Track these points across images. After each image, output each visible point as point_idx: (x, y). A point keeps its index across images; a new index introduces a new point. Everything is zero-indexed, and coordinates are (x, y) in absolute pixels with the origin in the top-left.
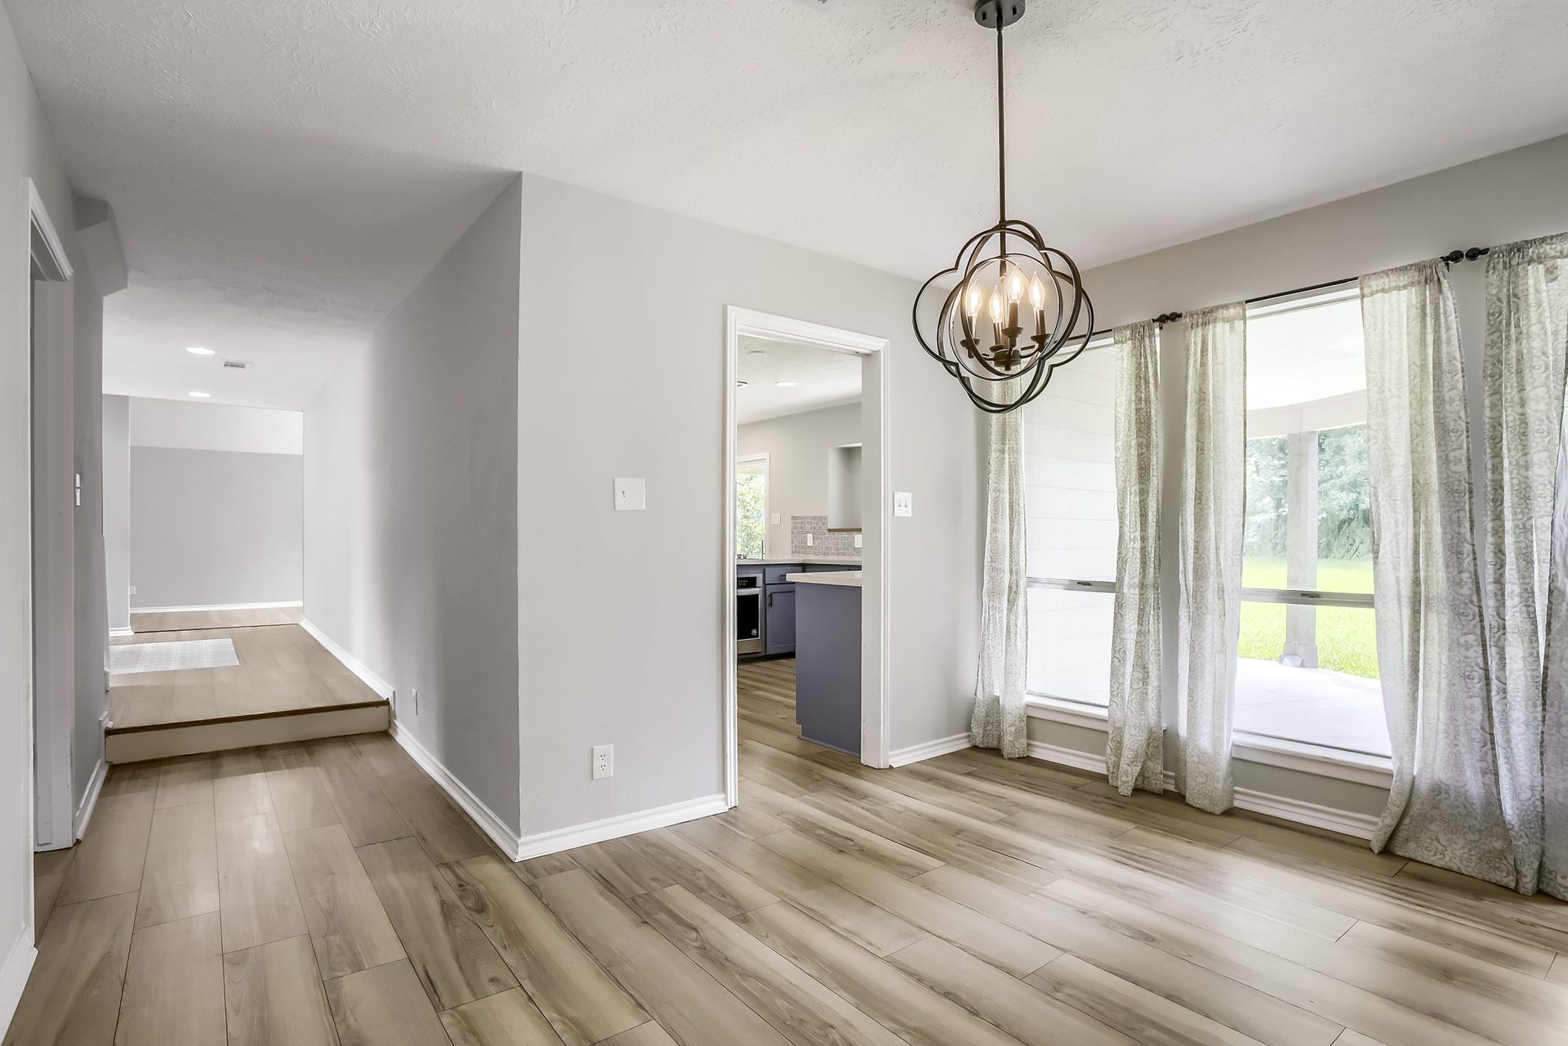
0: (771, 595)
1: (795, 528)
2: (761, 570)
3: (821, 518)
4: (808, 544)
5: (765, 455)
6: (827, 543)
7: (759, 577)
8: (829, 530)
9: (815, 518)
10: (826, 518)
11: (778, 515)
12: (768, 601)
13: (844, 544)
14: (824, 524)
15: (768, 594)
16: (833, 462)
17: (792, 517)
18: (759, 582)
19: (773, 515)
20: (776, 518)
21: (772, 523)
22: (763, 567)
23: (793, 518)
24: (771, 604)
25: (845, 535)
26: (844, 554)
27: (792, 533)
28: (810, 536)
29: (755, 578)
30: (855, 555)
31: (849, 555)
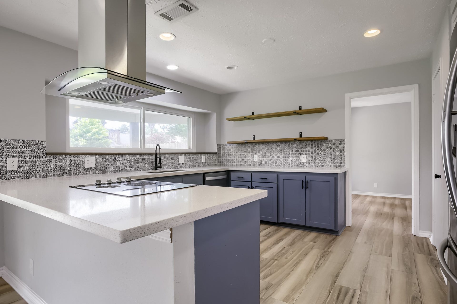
6: (44, 166)
8: (48, 154)
10: (43, 142)
13: (70, 166)
14: (39, 148)
25: (71, 158)
26: (69, 174)
28: (12, 161)
30: (84, 174)
31: (76, 174)
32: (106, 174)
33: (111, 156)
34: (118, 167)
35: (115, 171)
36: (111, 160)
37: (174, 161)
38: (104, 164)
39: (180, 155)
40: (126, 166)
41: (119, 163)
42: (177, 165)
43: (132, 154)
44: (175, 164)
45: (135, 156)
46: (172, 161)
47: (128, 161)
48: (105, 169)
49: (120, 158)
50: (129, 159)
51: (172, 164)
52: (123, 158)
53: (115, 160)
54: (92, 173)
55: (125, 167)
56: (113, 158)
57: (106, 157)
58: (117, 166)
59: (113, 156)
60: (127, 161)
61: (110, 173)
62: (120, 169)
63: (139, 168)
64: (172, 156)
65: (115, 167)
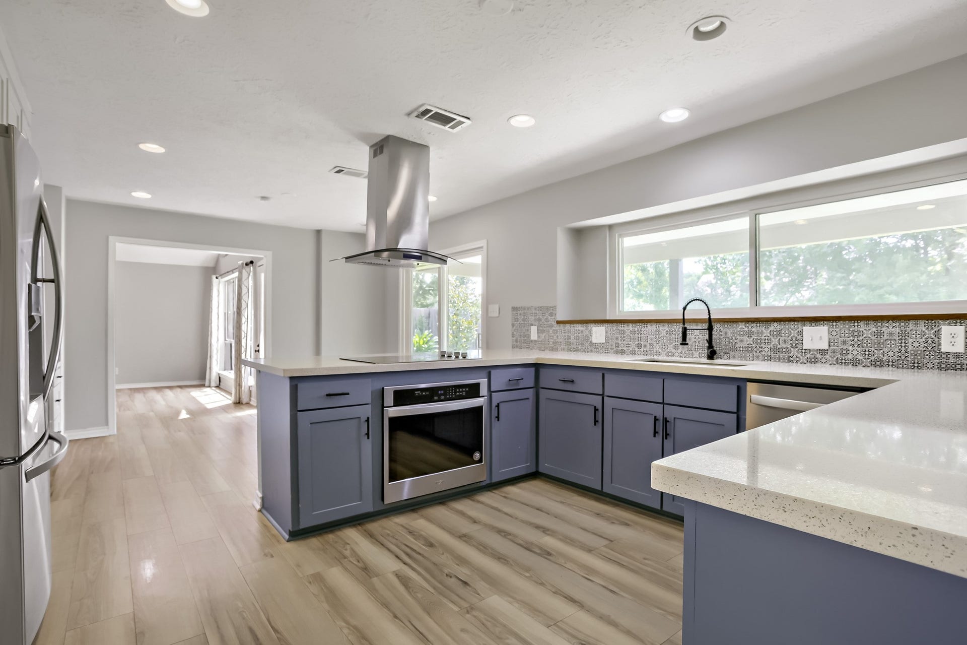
0: (498, 406)
1: (517, 320)
2: (485, 373)
3: (547, 308)
4: (532, 338)
5: (483, 243)
6: (555, 337)
7: (483, 382)
8: (558, 322)
9: (540, 308)
10: (554, 308)
11: (496, 307)
12: (495, 414)
13: (577, 338)
14: (551, 315)
15: (494, 404)
16: (562, 244)
17: (512, 307)
18: (484, 390)
19: (491, 307)
20: (494, 311)
21: (490, 315)
22: (488, 370)
23: (514, 309)
24: (498, 417)
25: (579, 327)
26: (577, 350)
27: (513, 325)
28: (534, 329)
29: (478, 385)
30: (591, 351)
31: (584, 351)
32: (620, 355)
33: (628, 326)
34: (639, 346)
35: (634, 352)
36: (628, 333)
37: (785, 341)
38: (617, 339)
39: (808, 323)
40: (653, 345)
41: (640, 339)
42: (794, 352)
43: (663, 322)
44: (786, 348)
45: (670, 326)
46: (775, 341)
47: (656, 334)
48: (618, 347)
49: (643, 329)
50: (659, 331)
51: (775, 350)
52: (647, 330)
53: (633, 332)
54: (601, 351)
55: (651, 347)
56: (631, 329)
57: (621, 327)
58: (637, 343)
59: (631, 325)
60: (655, 336)
61: (625, 355)
62: (642, 350)
63: (679, 351)
64: (775, 326)
65: (633, 346)
